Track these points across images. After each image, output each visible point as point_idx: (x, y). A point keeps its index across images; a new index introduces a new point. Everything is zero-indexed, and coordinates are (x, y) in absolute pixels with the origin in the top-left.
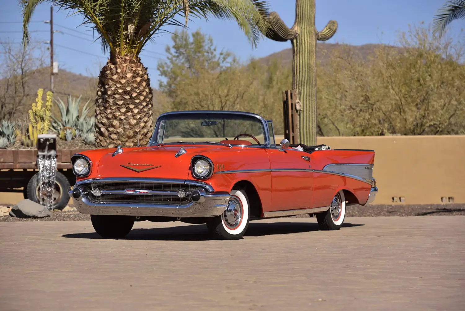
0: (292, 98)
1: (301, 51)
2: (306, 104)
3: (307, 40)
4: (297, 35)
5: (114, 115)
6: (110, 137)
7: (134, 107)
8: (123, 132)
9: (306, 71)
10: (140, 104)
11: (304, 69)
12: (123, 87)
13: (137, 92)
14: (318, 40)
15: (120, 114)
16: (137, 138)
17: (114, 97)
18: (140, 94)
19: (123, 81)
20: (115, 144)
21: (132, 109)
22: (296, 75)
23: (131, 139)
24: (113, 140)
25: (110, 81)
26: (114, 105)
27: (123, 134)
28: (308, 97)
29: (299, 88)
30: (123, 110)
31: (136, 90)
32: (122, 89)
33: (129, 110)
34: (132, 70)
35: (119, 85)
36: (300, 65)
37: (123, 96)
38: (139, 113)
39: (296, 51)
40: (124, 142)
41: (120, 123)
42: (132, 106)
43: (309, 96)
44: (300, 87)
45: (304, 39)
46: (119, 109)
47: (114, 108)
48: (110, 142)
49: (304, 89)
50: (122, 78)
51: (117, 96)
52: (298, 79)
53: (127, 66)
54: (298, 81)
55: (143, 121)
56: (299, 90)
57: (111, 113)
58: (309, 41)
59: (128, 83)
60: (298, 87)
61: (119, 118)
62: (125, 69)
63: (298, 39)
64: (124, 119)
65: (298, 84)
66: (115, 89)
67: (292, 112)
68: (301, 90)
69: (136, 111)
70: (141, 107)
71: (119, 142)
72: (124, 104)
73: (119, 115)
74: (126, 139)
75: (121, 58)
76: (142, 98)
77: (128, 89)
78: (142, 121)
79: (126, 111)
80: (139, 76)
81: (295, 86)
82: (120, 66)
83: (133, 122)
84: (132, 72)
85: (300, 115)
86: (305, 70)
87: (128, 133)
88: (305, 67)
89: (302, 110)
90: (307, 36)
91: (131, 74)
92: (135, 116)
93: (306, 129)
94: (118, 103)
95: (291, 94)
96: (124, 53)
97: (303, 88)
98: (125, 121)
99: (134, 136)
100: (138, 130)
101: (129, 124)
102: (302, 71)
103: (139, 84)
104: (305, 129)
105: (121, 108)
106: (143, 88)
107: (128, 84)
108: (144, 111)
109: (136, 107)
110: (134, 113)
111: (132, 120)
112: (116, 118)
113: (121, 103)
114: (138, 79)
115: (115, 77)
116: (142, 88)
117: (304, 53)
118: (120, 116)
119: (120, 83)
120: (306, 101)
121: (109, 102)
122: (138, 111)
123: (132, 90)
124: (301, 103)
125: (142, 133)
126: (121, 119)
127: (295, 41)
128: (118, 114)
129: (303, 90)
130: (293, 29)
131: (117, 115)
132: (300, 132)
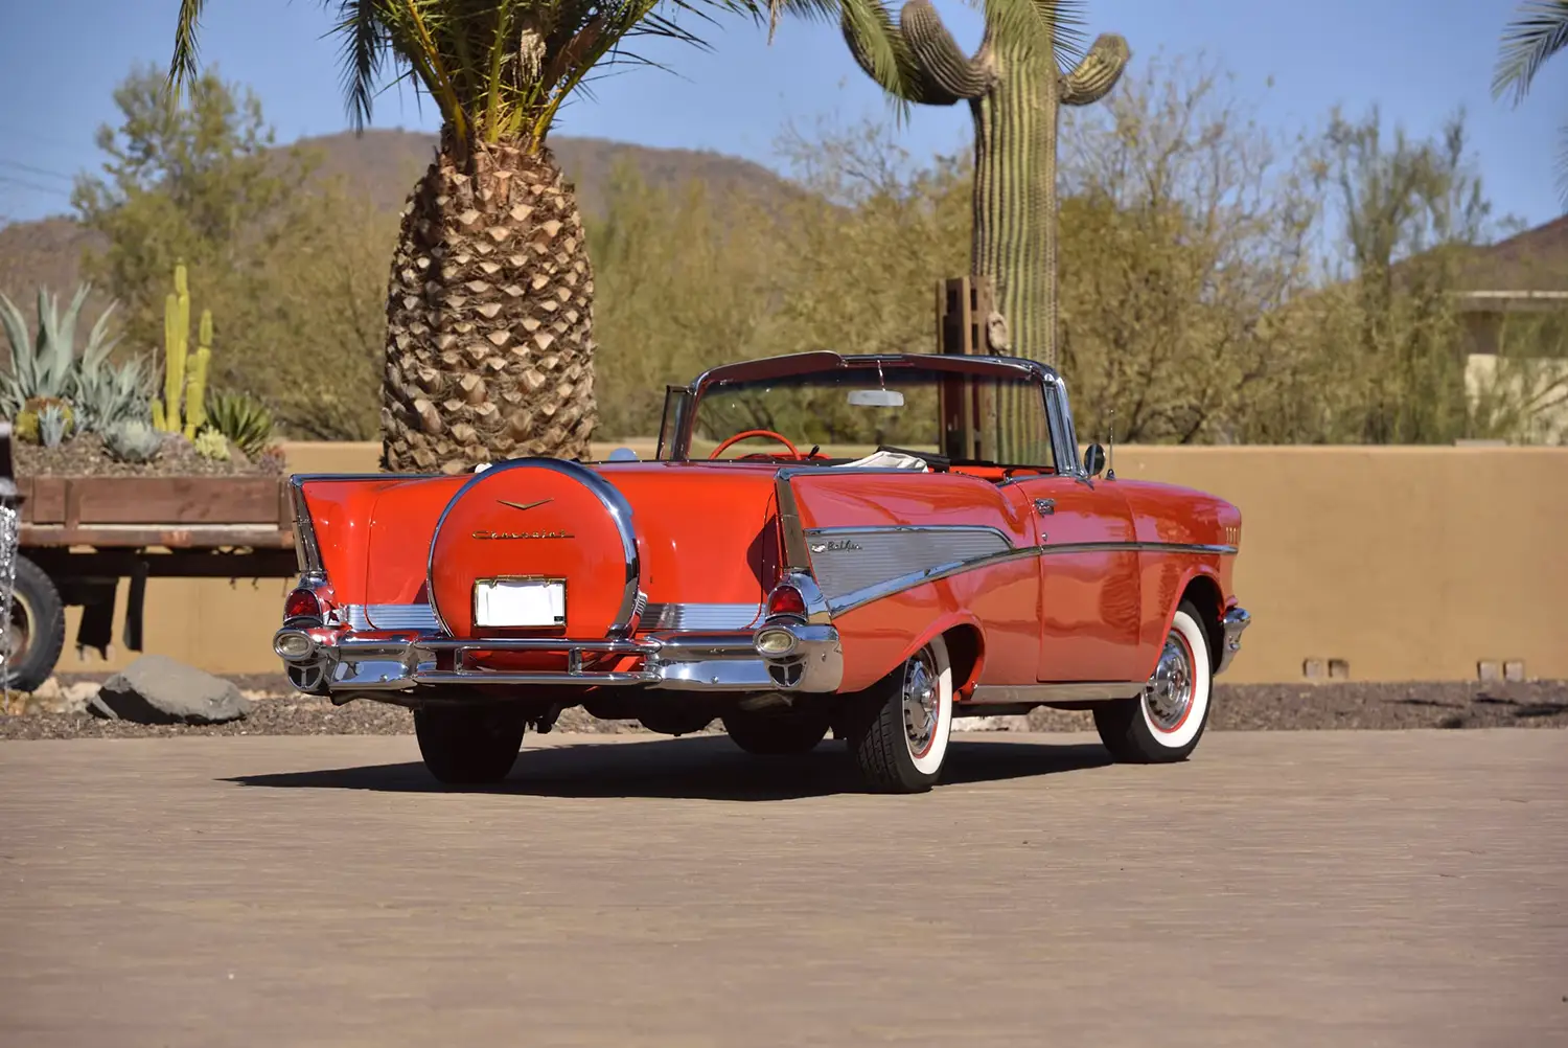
0: (974, 306)
1: (1007, 139)
2: (1024, 328)
3: (1029, 101)
4: (995, 84)
5: (466, 356)
6: (450, 435)
7: (539, 329)
8: (497, 416)
9: (1025, 212)
10: (559, 314)
11: (1017, 203)
12: (499, 252)
13: (547, 273)
14: (1064, 102)
15: (487, 350)
16: (545, 439)
17: (467, 289)
18: (557, 280)
19: (499, 234)
20: (469, 457)
21: (531, 334)
22: (987, 224)
23: (523, 441)
24: (461, 443)
25: (452, 231)
26: (465, 317)
27: (496, 423)
28: (1029, 302)
29: (998, 272)
30: (501, 338)
31: (547, 266)
32: (495, 261)
33: (521, 336)
34: (530, 193)
35: (483, 248)
36: (1001, 188)
37: (499, 285)
38: (553, 348)
39: (988, 139)
40: (499, 451)
41: (488, 384)
42: (531, 324)
43: (1034, 300)
44: (1003, 268)
45: (1020, 97)
46: (484, 333)
47: (468, 327)
48: (450, 452)
49: (1016, 273)
50: (496, 222)
51: (478, 286)
52: (996, 239)
53: (511, 178)
54: (995, 245)
55: (569, 376)
56: (998, 277)
57: (455, 346)
58: (1035, 104)
59: (517, 240)
60: (994, 265)
61: (485, 364)
62: (503, 190)
63: (998, 97)
64: (503, 369)
65: (995, 255)
66: (471, 262)
68: (1007, 279)
69: (544, 341)
70: (562, 327)
71: (484, 452)
72: (502, 314)
73: (486, 356)
74: (510, 441)
75: (491, 150)
76: (565, 294)
77: (519, 261)
78: (564, 376)
79: (510, 339)
80: (553, 217)
81: (986, 263)
82: (486, 178)
83: (535, 380)
84: (531, 199)
86: (1022, 209)
87: (514, 419)
88: (1021, 197)
89: (1008, 347)
90: (1029, 89)
91: (528, 210)
92: (539, 358)
94: (482, 310)
95: (974, 293)
96: (497, 131)
97: (1012, 270)
98: (505, 377)
99: (536, 433)
100: (550, 411)
101: (522, 387)
102: (1012, 210)
103: (555, 243)
105: (491, 331)
106: (567, 259)
107: (518, 243)
108: (570, 340)
109: (546, 327)
110: (539, 349)
111: (532, 374)
112: (473, 365)
113: (491, 310)
114: (553, 227)
115: (470, 217)
116: (563, 259)
117: (1016, 146)
118: (490, 360)
119: (490, 239)
120: (1024, 318)
121: (448, 306)
122: (552, 343)
123: (530, 264)
124: (1007, 324)
125: (563, 419)
126: (490, 371)
127: (986, 104)
128: (481, 351)
129: (1011, 277)
130: (980, 63)
131: (477, 353)
132: (999, 428)
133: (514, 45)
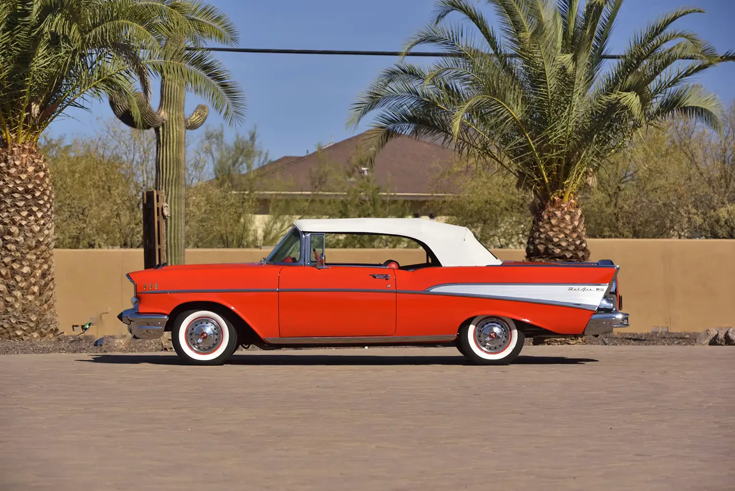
0: (158, 201)
1: (168, 141)
2: (175, 209)
3: (176, 128)
4: (164, 122)
5: (12, 220)
6: (6, 248)
7: (38, 210)
8: (23, 241)
9: (175, 167)
10: (44, 205)
12: (24, 183)
13: (40, 191)
14: (187, 128)
15: (20, 218)
16: (40, 249)
17: (12, 196)
18: (43, 193)
19: (24, 176)
20: (13, 256)
21: (35, 212)
22: (161, 172)
23: (32, 249)
24: (10, 251)
25: (6, 176)
26: (12, 207)
27: (23, 244)
28: (176, 199)
29: (165, 189)
30: (25, 213)
31: (40, 188)
32: (22, 186)
33: (31, 213)
34: (34, 162)
35: (18, 182)
36: (166, 159)
37: (24, 195)
38: (43, 217)
39: (161, 142)
40: (24, 253)
41: (20, 230)
42: (35, 209)
43: (178, 198)
44: (167, 187)
45: (173, 127)
46: (18, 212)
47: (13, 210)
48: (6, 254)
49: (172, 189)
50: (22, 172)
51: (16, 195)
52: (164, 177)
53: (26, 157)
54: (164, 179)
56: (165, 191)
57: (8, 217)
58: (178, 130)
59: (29, 179)
60: (164, 186)
61: (19, 223)
62: (24, 162)
63: (165, 127)
64: (25, 224)
65: (164, 182)
66: (14, 186)
67: (158, 219)
68: (168, 191)
69: (40, 215)
70: (45, 210)
71: (18, 254)
72: (25, 205)
73: (19, 220)
74: (28, 250)
75: (19, 147)
76: (46, 198)
77: (30, 186)
78: (46, 227)
79: (28, 214)
80: (41, 171)
81: (161, 185)
82: (18, 157)
83: (36, 228)
84: (34, 164)
85: (166, 223)
87: (29, 242)
88: (173, 163)
89: (169, 215)
90: (176, 124)
91: (34, 168)
92: (38, 221)
93: (174, 240)
94: (18, 204)
95: (158, 196)
96: (21, 140)
97: (170, 188)
98: (26, 227)
99: (36, 247)
100: (41, 239)
101: (32, 231)
102: (170, 167)
103: (42, 180)
104: (172, 240)
105: (21, 211)
107: (30, 180)
108: (47, 214)
109: (40, 210)
110: (38, 218)
111: (35, 226)
112: (14, 223)
113: (22, 204)
114: (42, 174)
115: (13, 171)
116: (45, 185)
117: (171, 145)
118: (21, 221)
119: (20, 179)
120: (175, 206)
121: (5, 202)
122: (42, 216)
123: (34, 187)
124: (168, 205)
125: (46, 242)
126: (21, 225)
127: (161, 129)
128: (17, 218)
129: (170, 190)
130: (159, 114)
132: (167, 244)
133: (29, 109)
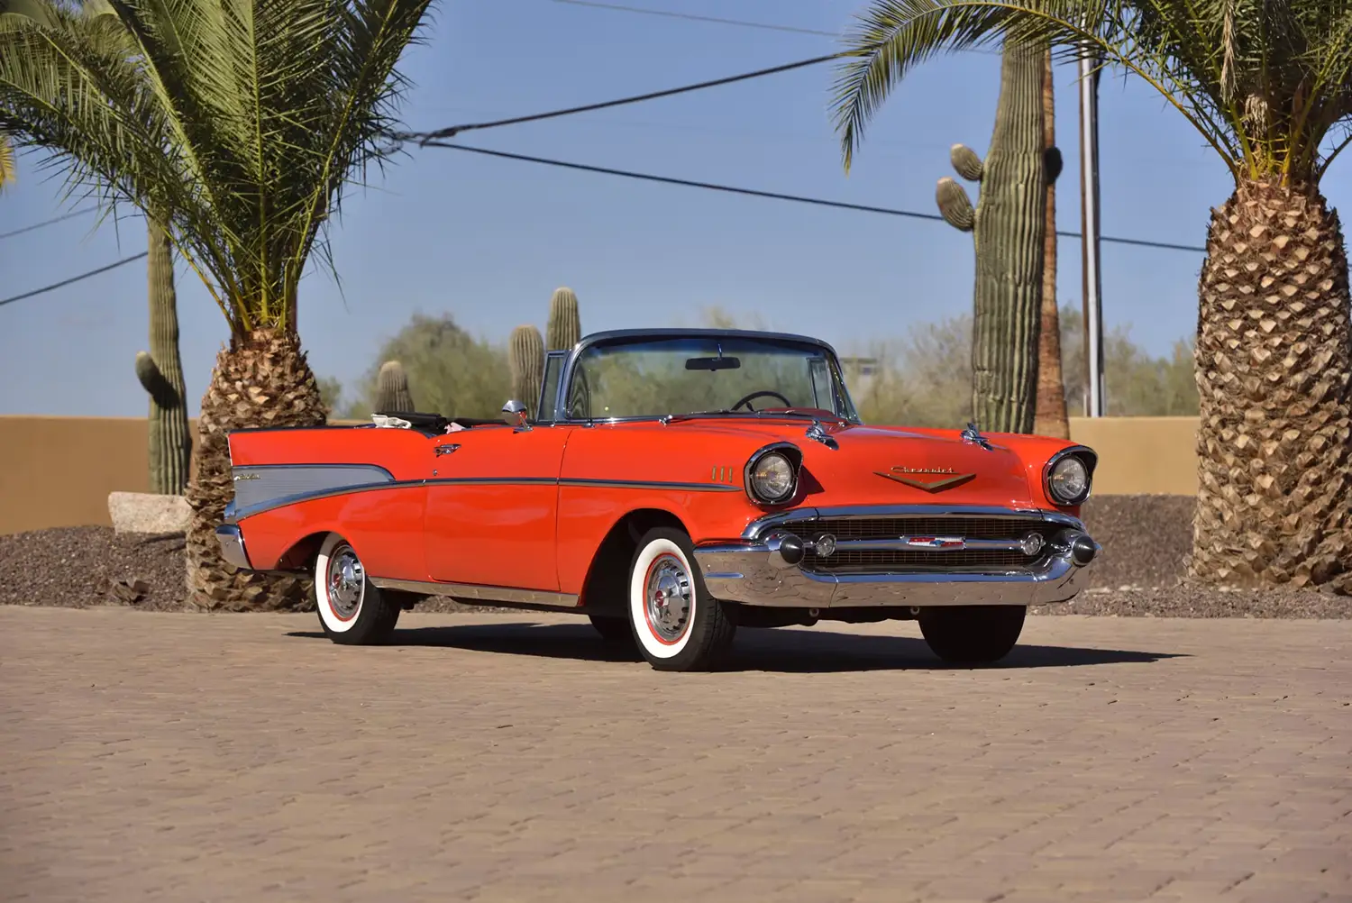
5: (1217, 338)
6: (1213, 398)
7: (1263, 317)
8: (1236, 382)
10: (1281, 305)
12: (1239, 261)
13: (1274, 276)
15: (1226, 334)
16: (1275, 399)
17: (1219, 289)
18: (1284, 280)
19: (1241, 247)
20: (1222, 413)
21: (1257, 321)
23: (1258, 400)
24: (1218, 403)
25: (1215, 247)
26: (1218, 310)
27: (1237, 388)
30: (1236, 324)
31: (1274, 270)
32: (1236, 268)
33: (1250, 324)
34: (1268, 216)
35: (1229, 259)
37: (1237, 286)
38: (1276, 331)
40: (1240, 408)
41: (1230, 359)
42: (1256, 314)
46: (1226, 322)
47: (1217, 318)
50: (1240, 239)
51: (1223, 287)
53: (1256, 206)
55: (1294, 351)
57: (1211, 332)
59: (1253, 252)
61: (1226, 345)
64: (1238, 347)
66: (1220, 269)
69: (1268, 326)
70: (1286, 315)
71: (1231, 409)
72: (1237, 307)
73: (1226, 339)
74: (1247, 401)
76: (1290, 290)
77: (1252, 267)
78: (1290, 351)
79: (1242, 325)
80: (1284, 233)
83: (1261, 355)
84: (1267, 221)
87: (1249, 385)
91: (1264, 229)
92: (1265, 339)
94: (1224, 305)
96: (1257, 172)
98: (1240, 353)
99: (1267, 394)
100: (1275, 378)
101: (1251, 360)
103: (1285, 252)
105: (1230, 320)
106: (1296, 264)
107: (1254, 254)
108: (1294, 325)
109: (1269, 316)
110: (1265, 332)
111: (1259, 352)
112: (1220, 346)
114: (1281, 241)
115: (1226, 236)
116: (1292, 265)
118: (1230, 342)
119: (1234, 252)
121: (1207, 302)
122: (1276, 327)
123: (1261, 269)
125: (1290, 384)
126: (1230, 349)
131: (1222, 337)
